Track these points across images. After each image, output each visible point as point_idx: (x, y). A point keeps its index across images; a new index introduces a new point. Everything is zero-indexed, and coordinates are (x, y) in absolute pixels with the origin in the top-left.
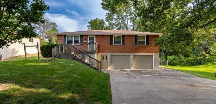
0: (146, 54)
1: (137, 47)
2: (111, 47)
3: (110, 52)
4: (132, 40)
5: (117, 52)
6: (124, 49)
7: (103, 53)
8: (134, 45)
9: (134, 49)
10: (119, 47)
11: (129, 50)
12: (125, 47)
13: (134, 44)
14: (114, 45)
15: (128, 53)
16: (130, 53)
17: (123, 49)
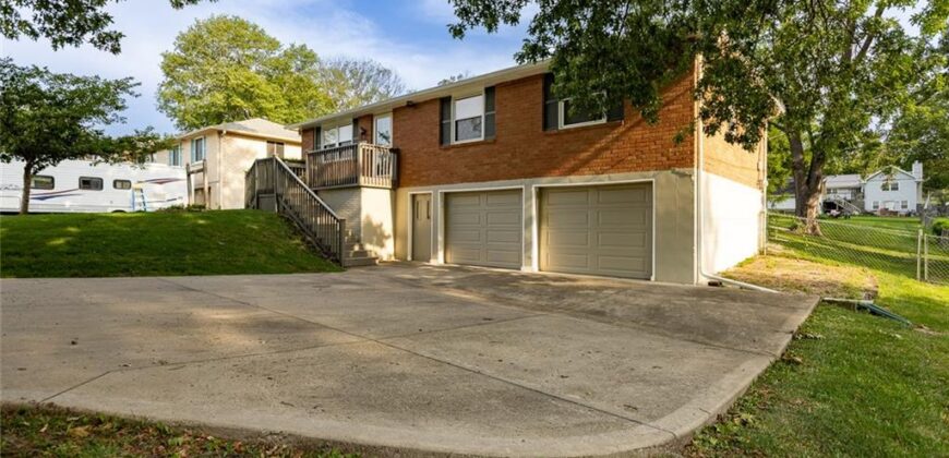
0: (605, 179)
1: (549, 139)
2: (443, 153)
3: (438, 182)
4: (526, 105)
5: (465, 179)
6: (494, 160)
7: (415, 185)
8: (541, 130)
9: (536, 152)
10: (471, 150)
11: (514, 161)
12: (496, 147)
13: (540, 124)
14: (453, 142)
15: (509, 179)
16: (519, 181)
17: (488, 161)
